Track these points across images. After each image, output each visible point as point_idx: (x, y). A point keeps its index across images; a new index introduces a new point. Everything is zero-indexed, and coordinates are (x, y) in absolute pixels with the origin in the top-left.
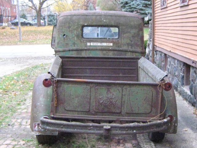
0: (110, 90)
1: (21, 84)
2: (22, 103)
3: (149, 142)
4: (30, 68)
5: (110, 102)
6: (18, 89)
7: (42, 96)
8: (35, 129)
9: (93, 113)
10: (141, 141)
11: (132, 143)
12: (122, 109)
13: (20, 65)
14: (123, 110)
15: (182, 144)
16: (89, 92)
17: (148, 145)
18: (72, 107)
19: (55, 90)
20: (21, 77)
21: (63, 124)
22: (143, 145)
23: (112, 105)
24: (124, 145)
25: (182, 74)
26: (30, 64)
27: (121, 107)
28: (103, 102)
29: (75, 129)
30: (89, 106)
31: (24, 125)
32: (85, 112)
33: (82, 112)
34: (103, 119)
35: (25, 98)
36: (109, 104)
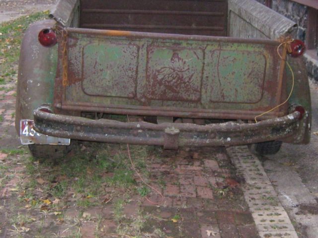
0: (178, 54)
1: (9, 45)
2: (7, 79)
3: (250, 157)
4: (27, 18)
5: (179, 78)
6: (3, 53)
7: (38, 65)
8: (24, 133)
9: (143, 100)
10: (234, 154)
11: (216, 159)
12: (202, 93)
13: (10, 13)
14: (204, 96)
15: (314, 162)
16: (135, 57)
17: (248, 162)
18: (99, 89)
19: (63, 52)
20: (10, 32)
21: (81, 123)
22: (239, 163)
23: (183, 85)
24: (202, 163)
25: (302, 28)
26: (28, 11)
27: (201, 89)
28: (162, 79)
29: (105, 134)
30: (134, 85)
31: (7, 121)
32: (125, 98)
33: (121, 99)
34: (162, 113)
35: (12, 69)
36: (176, 82)
